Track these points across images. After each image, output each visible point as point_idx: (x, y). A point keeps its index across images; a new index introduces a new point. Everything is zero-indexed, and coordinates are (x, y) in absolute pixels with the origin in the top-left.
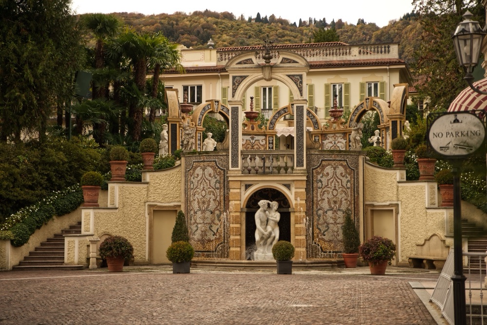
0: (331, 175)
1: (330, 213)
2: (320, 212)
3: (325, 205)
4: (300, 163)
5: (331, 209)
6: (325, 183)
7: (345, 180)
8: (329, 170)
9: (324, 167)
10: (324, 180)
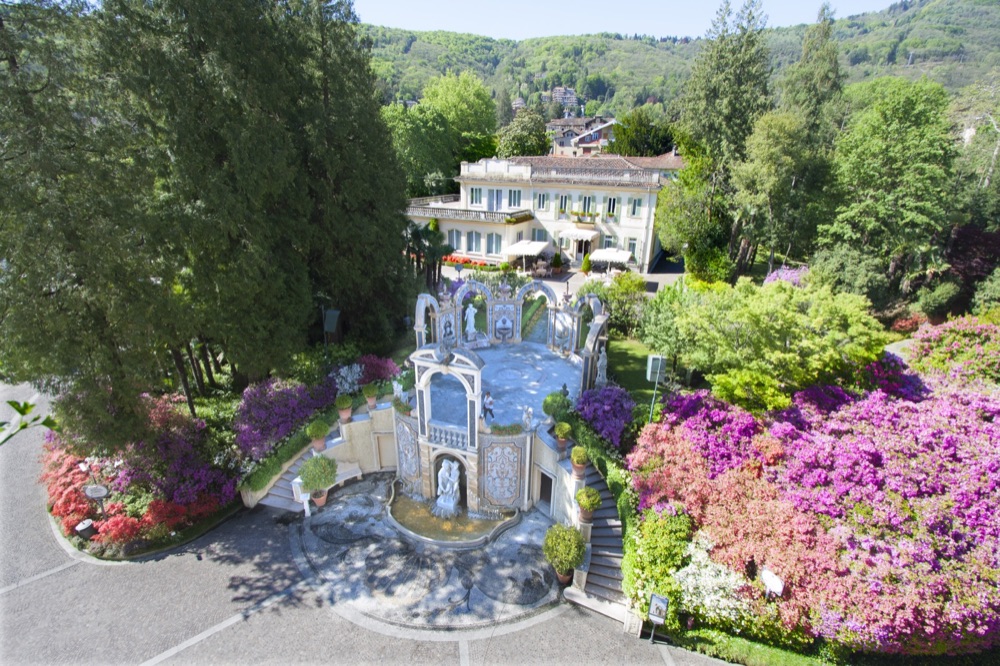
0: (499, 454)
1: (498, 480)
2: (490, 479)
3: (494, 475)
4: (473, 444)
5: (499, 477)
6: (494, 459)
7: (512, 457)
8: (498, 450)
9: (493, 448)
10: (493, 457)
